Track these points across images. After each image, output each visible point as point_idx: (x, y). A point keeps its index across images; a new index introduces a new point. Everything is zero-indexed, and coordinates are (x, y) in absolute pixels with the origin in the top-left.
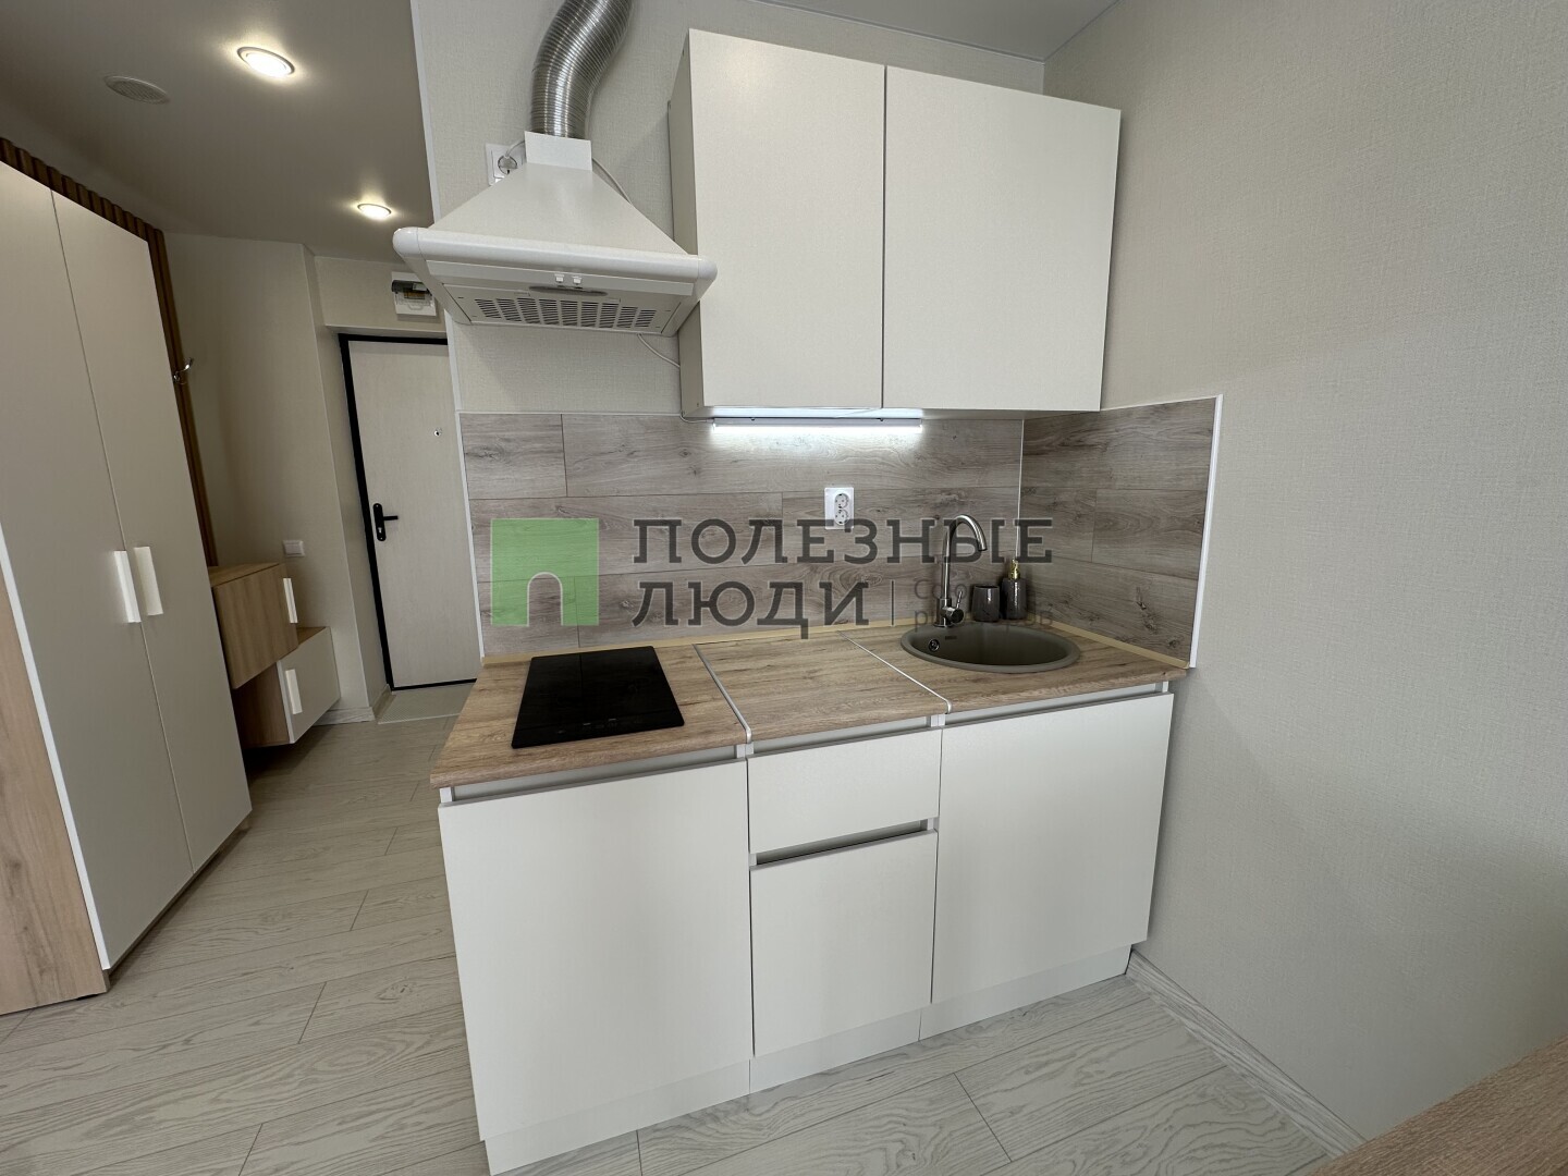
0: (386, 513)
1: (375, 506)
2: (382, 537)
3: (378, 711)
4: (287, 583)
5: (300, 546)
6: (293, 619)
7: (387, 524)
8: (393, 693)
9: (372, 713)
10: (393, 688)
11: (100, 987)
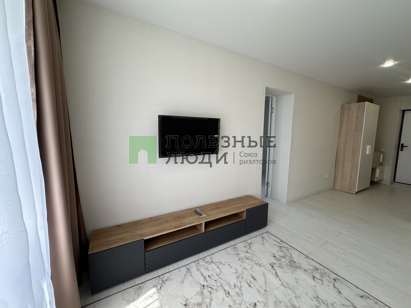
0: (404, 145)
1: (402, 144)
2: (402, 150)
3: (391, 184)
4: (382, 155)
5: (383, 150)
6: (381, 161)
7: (404, 148)
8: (395, 183)
9: (390, 184)
10: (394, 181)
11: (355, 193)
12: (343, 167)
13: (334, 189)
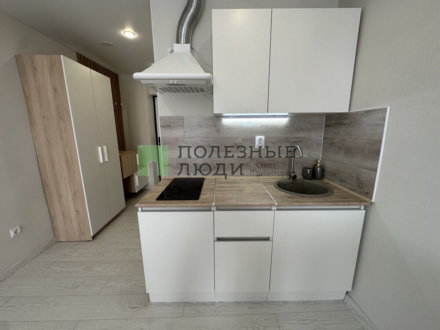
1: (159, 138)
2: (160, 144)
4: (137, 155)
11: (91, 239)
12: (60, 196)
13: (56, 241)
